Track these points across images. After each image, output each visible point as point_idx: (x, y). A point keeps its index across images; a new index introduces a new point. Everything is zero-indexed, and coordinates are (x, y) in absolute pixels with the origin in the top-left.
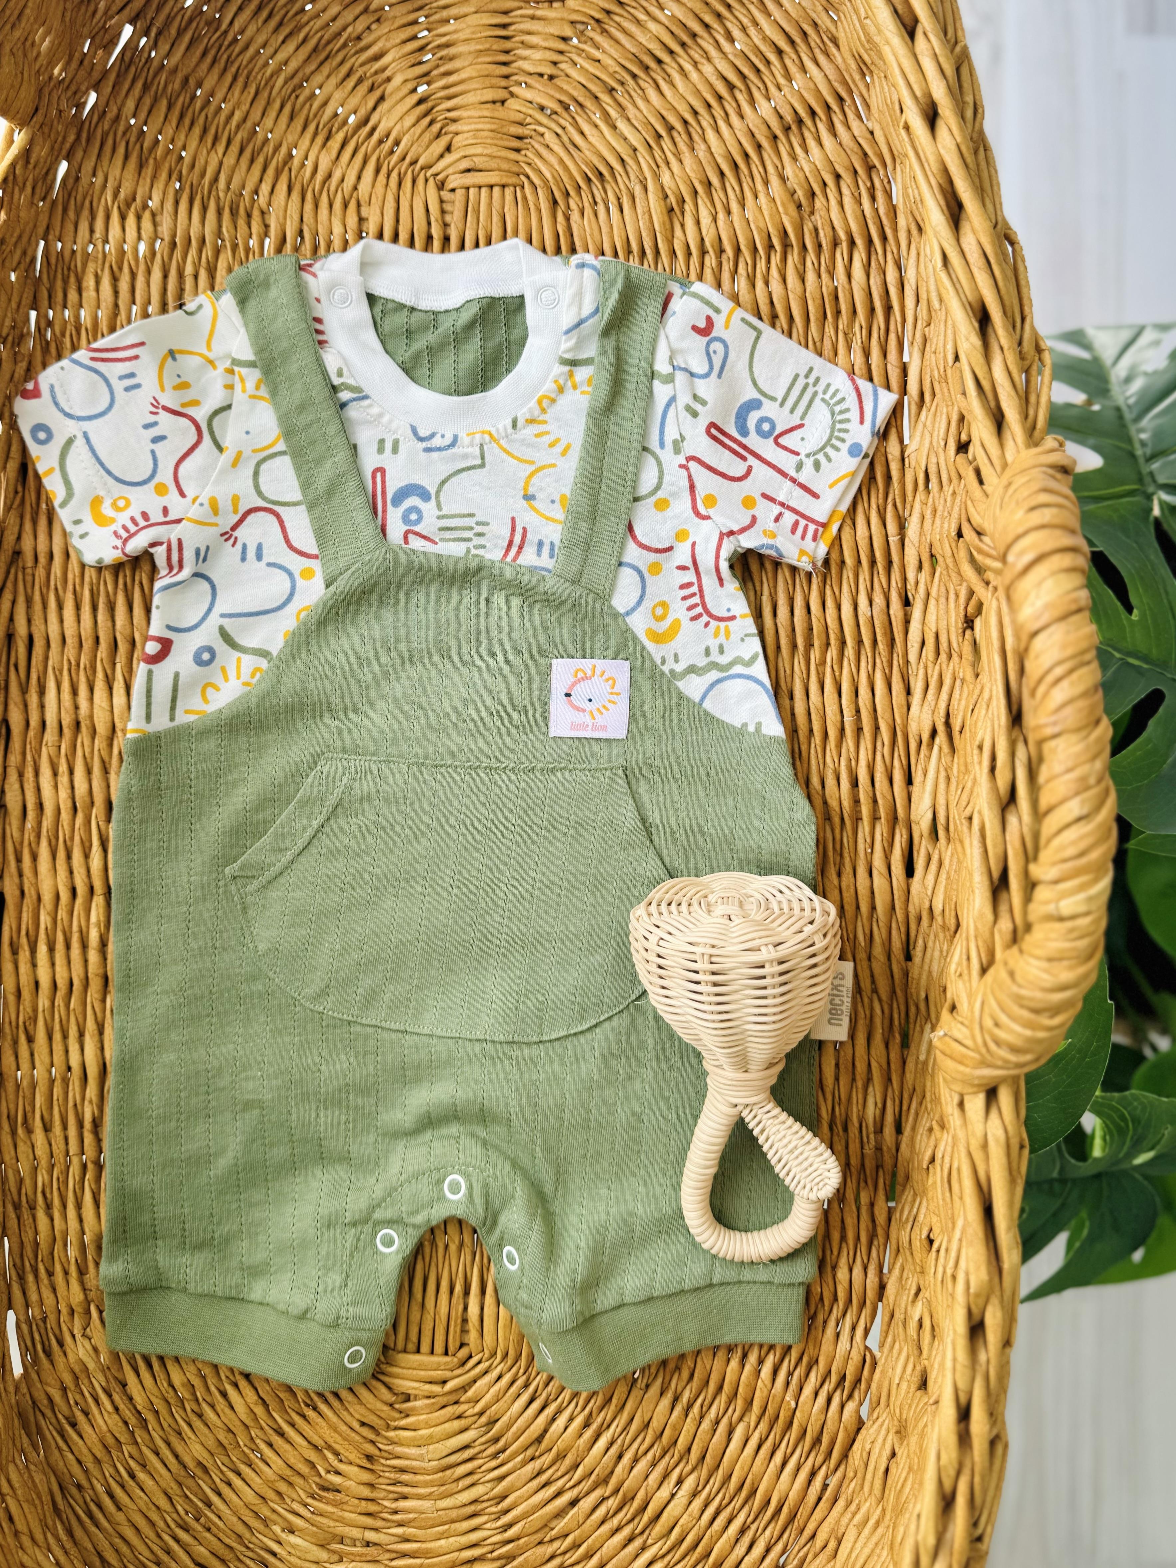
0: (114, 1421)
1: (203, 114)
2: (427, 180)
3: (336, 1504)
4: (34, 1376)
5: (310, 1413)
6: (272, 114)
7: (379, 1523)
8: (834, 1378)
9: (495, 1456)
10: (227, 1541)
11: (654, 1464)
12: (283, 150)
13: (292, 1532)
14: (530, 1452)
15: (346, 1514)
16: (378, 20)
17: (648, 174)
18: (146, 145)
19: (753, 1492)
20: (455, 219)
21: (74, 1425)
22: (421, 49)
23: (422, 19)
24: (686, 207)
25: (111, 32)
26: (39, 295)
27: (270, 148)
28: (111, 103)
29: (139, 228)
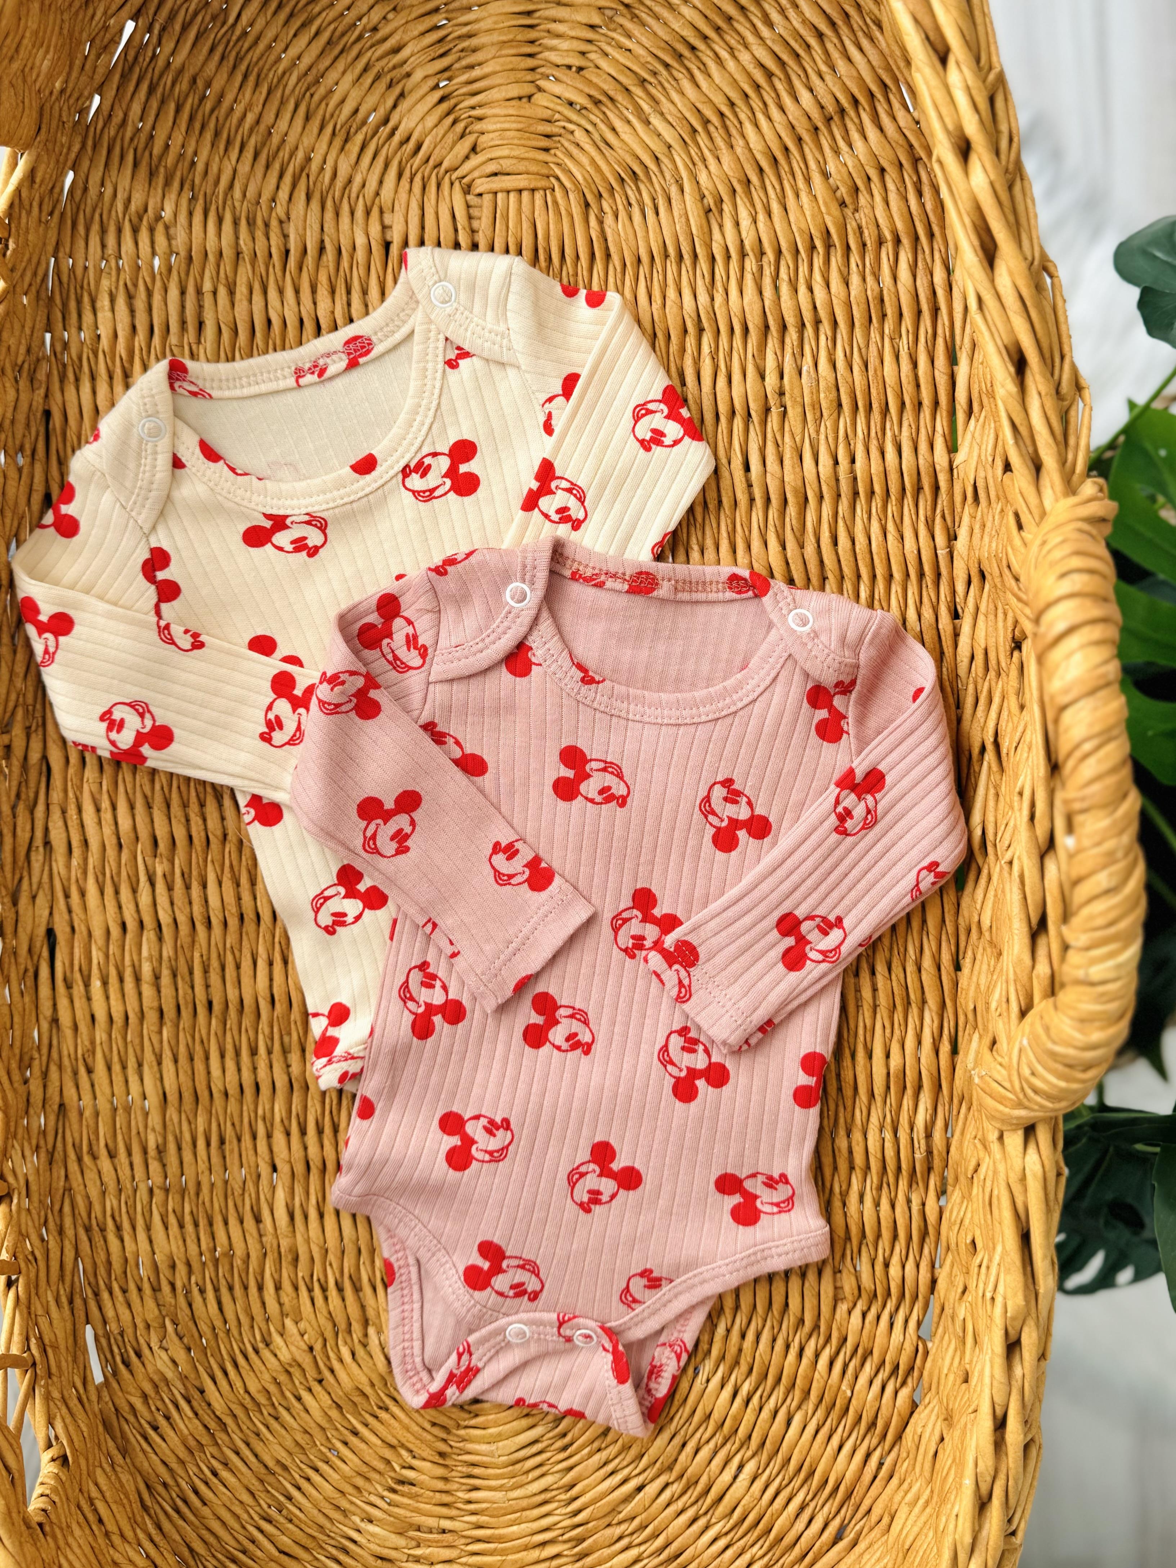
0: (194, 1425)
1: (214, 117)
2: (452, 184)
3: (411, 1496)
4: (114, 1383)
5: (383, 1415)
6: (287, 116)
7: (454, 1512)
8: (888, 1368)
9: (564, 1448)
10: (310, 1531)
11: (716, 1451)
12: (300, 155)
13: (371, 1521)
14: (596, 1445)
15: (422, 1506)
16: (394, 9)
17: (684, 174)
18: (157, 150)
19: (811, 1473)
20: (483, 225)
21: (155, 1429)
22: (441, 40)
24: (725, 207)
25: (112, 31)
26: (52, 317)
27: (285, 154)
28: (116, 107)
29: (152, 243)
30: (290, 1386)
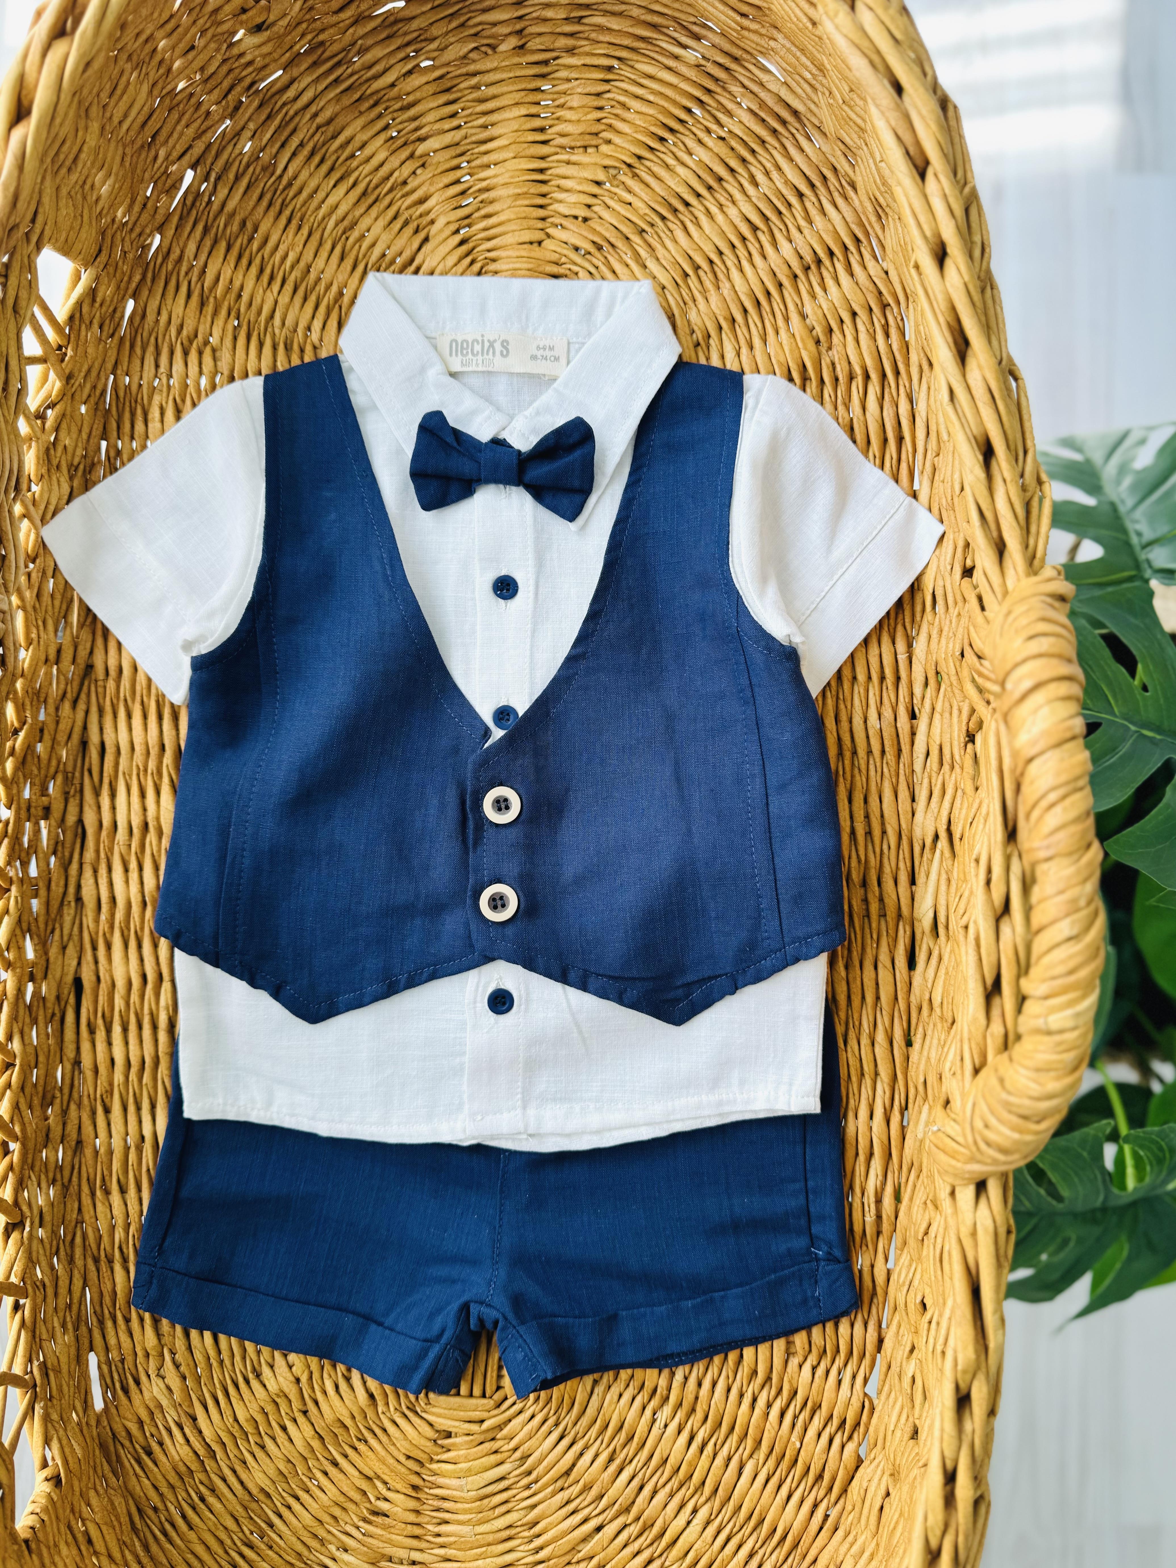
0: (185, 1451)
1: (260, 255)
3: (384, 1527)
4: (114, 1411)
5: (361, 1447)
6: (324, 254)
7: (423, 1545)
8: (836, 1422)
9: (528, 1487)
10: (288, 1558)
11: (672, 1495)
12: (334, 289)
13: (346, 1550)
14: (559, 1484)
15: (394, 1537)
16: (423, 165)
17: (675, 312)
18: (208, 283)
19: (761, 1521)
21: (149, 1453)
22: (463, 193)
23: (464, 164)
24: (711, 343)
25: (173, 178)
26: (108, 427)
27: (322, 286)
28: (174, 244)
29: (200, 364)
30: (276, 1416)
